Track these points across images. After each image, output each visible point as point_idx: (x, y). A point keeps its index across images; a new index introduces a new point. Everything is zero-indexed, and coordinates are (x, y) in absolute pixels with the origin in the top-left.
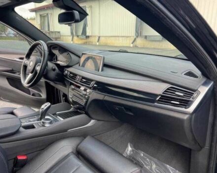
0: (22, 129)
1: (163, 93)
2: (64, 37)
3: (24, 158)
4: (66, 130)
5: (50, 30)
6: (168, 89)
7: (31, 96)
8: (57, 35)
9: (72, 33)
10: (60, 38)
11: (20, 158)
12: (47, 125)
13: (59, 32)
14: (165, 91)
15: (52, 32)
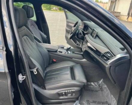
0: (58, 52)
1: (104, 53)
2: (122, 16)
3: (55, 61)
4: (72, 58)
5: (115, 11)
6: (107, 52)
7: (76, 45)
8: (118, 15)
9: (129, 14)
10: (119, 16)
11: (54, 60)
12: (66, 54)
13: (120, 13)
14: (106, 53)
15: (115, 12)
